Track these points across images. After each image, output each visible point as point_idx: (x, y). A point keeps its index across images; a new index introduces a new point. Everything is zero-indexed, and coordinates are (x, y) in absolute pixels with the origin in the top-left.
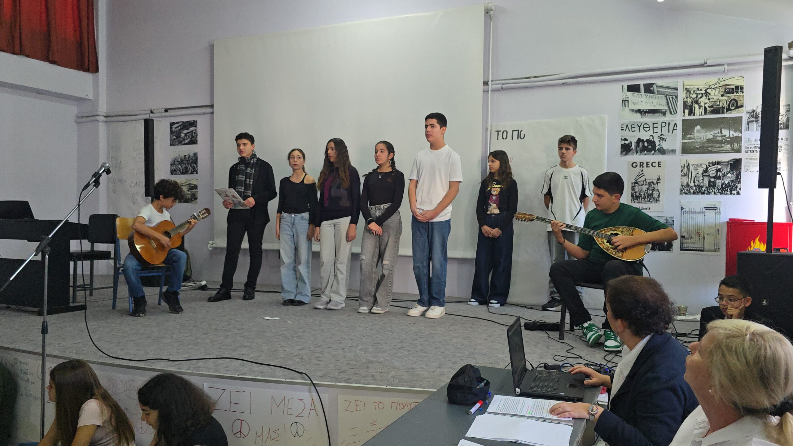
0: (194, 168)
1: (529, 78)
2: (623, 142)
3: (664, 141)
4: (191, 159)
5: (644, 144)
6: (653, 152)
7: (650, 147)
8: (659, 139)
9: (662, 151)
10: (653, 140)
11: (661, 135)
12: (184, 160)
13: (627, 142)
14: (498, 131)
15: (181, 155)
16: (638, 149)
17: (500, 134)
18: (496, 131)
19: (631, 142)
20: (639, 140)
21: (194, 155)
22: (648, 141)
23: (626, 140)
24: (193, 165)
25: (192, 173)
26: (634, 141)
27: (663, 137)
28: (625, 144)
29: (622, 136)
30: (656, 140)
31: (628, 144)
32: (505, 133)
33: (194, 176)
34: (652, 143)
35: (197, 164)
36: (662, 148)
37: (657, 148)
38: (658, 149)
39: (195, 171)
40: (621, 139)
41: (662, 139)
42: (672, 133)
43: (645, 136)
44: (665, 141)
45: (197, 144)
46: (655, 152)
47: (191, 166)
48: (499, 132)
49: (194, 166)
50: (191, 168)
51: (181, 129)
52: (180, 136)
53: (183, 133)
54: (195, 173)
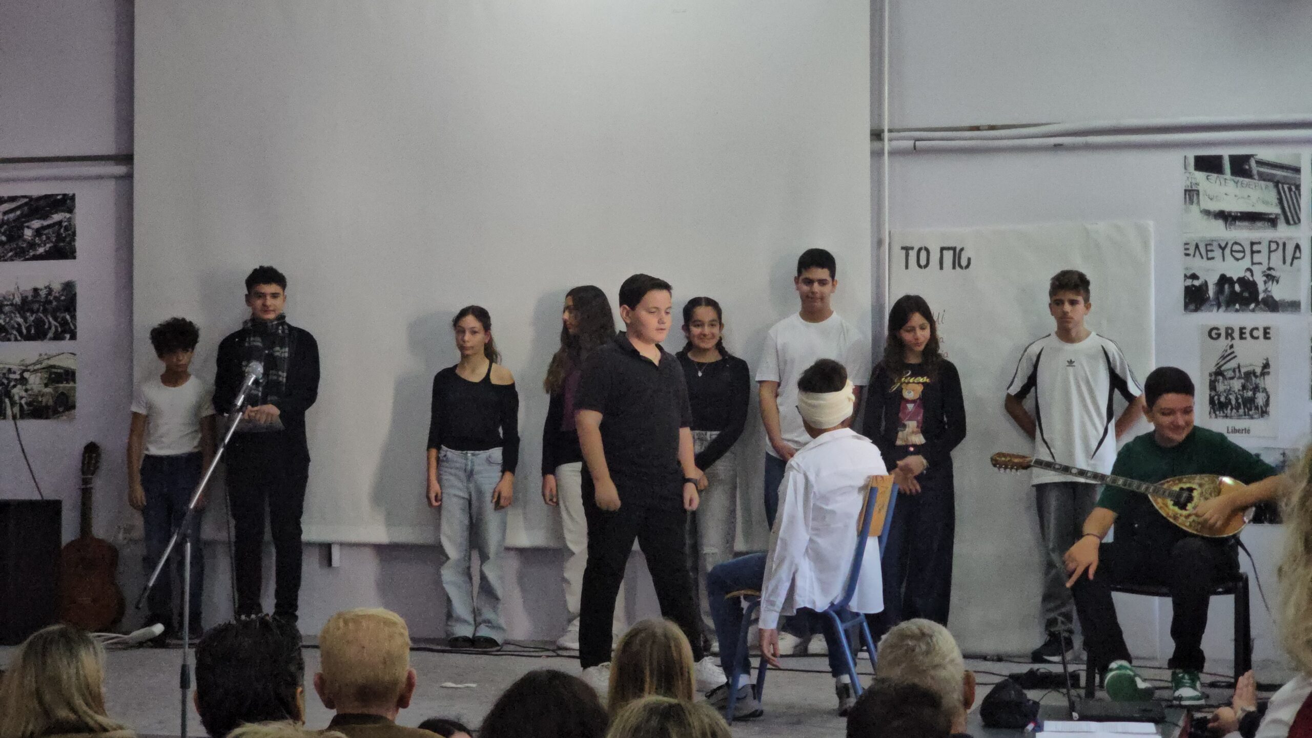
0: (64, 323)
1: (977, 128)
2: (1189, 282)
3: (1275, 282)
4: (55, 298)
5: (1233, 287)
6: (1253, 306)
7: (1246, 294)
8: (1265, 278)
9: (1272, 305)
10: (1251, 279)
11: (1270, 269)
12: (33, 302)
13: (1197, 283)
14: (907, 249)
15: (21, 289)
16: (1222, 298)
17: (913, 254)
18: (903, 248)
19: (1206, 282)
20: (1224, 280)
21: (63, 289)
22: (1241, 281)
23: (1194, 277)
24: (60, 315)
25: (58, 337)
26: (1212, 280)
27: (1273, 273)
28: (1193, 286)
29: (1187, 269)
30: (1259, 279)
31: (1201, 286)
32: (923, 254)
33: (66, 345)
34: (1249, 285)
35: (75, 310)
36: (1272, 297)
37: (1261, 296)
38: (1263, 299)
39: (67, 331)
40: (1185, 276)
41: (1270, 278)
42: (1292, 264)
43: (1235, 270)
44: (1277, 282)
45: (74, 258)
46: (1256, 306)
47: (55, 319)
48: (910, 252)
49: (64, 319)
50: (53, 322)
51: (22, 216)
52: (21, 236)
53: (28, 227)
54: (68, 336)
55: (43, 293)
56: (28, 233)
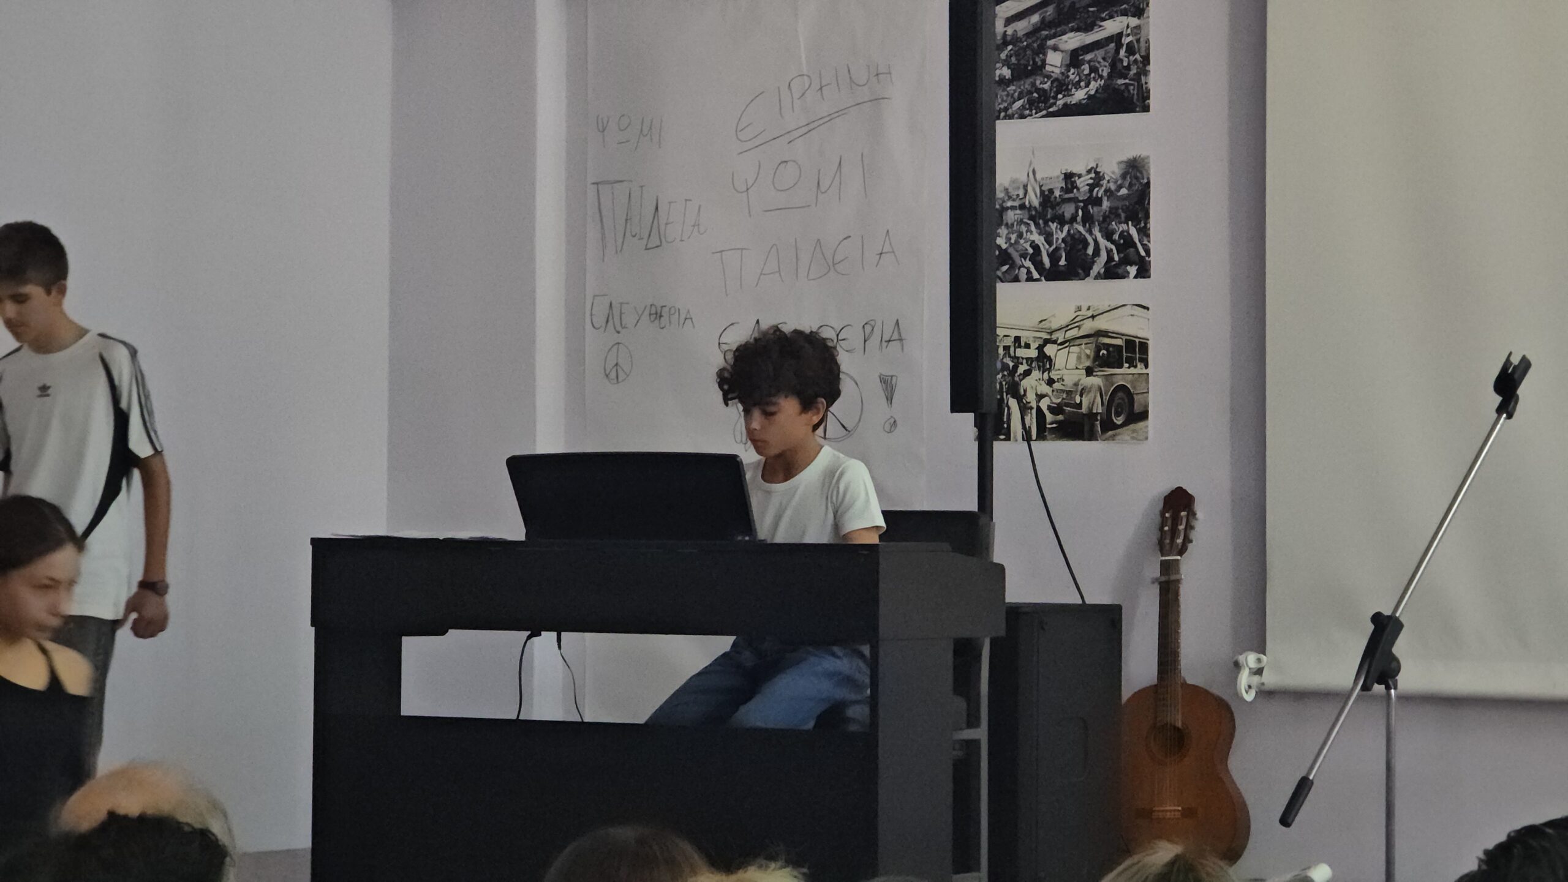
15: (1043, 176)
21: (1125, 175)
33: (1129, 288)
35: (1146, 219)
45: (1145, 109)
51: (1044, 24)
52: (1039, 68)
53: (1055, 49)
54: (1133, 270)
55: (1083, 183)
56: (1054, 61)
